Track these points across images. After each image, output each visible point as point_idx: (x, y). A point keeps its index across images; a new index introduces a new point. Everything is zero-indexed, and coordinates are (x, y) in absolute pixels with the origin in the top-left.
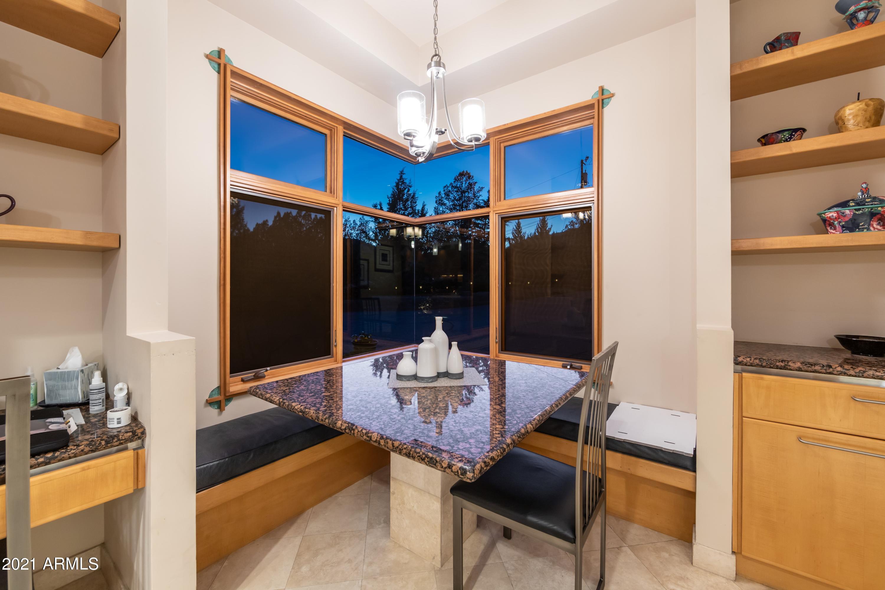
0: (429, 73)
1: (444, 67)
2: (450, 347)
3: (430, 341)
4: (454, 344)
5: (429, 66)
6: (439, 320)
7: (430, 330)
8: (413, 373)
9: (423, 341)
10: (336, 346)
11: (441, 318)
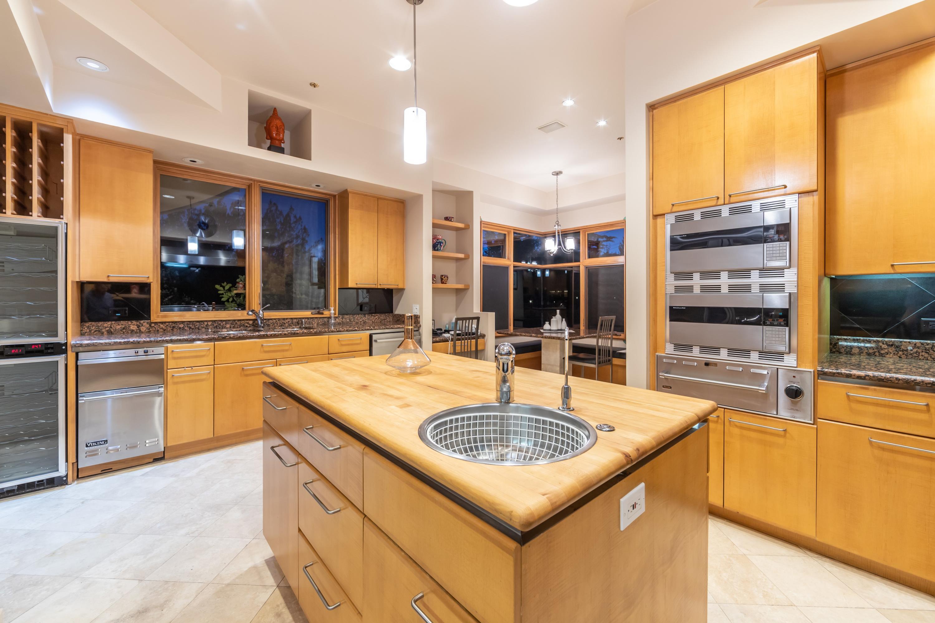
0: (555, 228)
1: (560, 226)
2: (562, 320)
3: (555, 318)
4: (564, 319)
5: (555, 226)
6: (558, 311)
7: (555, 314)
8: (549, 329)
9: (553, 318)
10: (510, 325)
11: (559, 310)
